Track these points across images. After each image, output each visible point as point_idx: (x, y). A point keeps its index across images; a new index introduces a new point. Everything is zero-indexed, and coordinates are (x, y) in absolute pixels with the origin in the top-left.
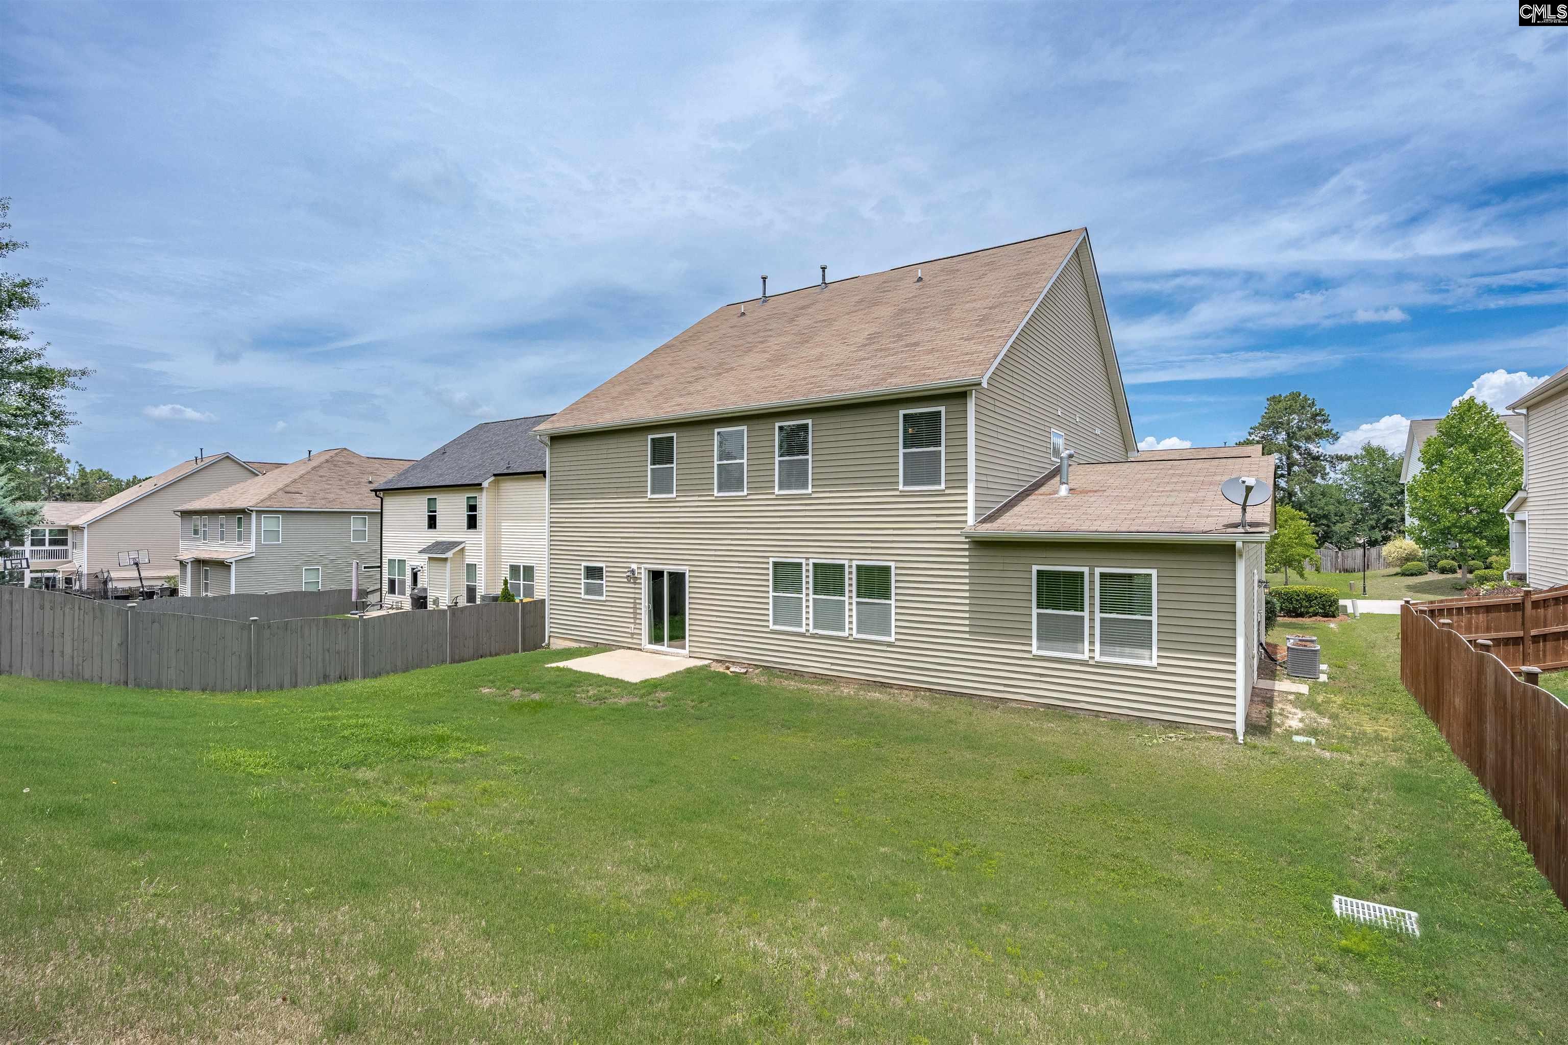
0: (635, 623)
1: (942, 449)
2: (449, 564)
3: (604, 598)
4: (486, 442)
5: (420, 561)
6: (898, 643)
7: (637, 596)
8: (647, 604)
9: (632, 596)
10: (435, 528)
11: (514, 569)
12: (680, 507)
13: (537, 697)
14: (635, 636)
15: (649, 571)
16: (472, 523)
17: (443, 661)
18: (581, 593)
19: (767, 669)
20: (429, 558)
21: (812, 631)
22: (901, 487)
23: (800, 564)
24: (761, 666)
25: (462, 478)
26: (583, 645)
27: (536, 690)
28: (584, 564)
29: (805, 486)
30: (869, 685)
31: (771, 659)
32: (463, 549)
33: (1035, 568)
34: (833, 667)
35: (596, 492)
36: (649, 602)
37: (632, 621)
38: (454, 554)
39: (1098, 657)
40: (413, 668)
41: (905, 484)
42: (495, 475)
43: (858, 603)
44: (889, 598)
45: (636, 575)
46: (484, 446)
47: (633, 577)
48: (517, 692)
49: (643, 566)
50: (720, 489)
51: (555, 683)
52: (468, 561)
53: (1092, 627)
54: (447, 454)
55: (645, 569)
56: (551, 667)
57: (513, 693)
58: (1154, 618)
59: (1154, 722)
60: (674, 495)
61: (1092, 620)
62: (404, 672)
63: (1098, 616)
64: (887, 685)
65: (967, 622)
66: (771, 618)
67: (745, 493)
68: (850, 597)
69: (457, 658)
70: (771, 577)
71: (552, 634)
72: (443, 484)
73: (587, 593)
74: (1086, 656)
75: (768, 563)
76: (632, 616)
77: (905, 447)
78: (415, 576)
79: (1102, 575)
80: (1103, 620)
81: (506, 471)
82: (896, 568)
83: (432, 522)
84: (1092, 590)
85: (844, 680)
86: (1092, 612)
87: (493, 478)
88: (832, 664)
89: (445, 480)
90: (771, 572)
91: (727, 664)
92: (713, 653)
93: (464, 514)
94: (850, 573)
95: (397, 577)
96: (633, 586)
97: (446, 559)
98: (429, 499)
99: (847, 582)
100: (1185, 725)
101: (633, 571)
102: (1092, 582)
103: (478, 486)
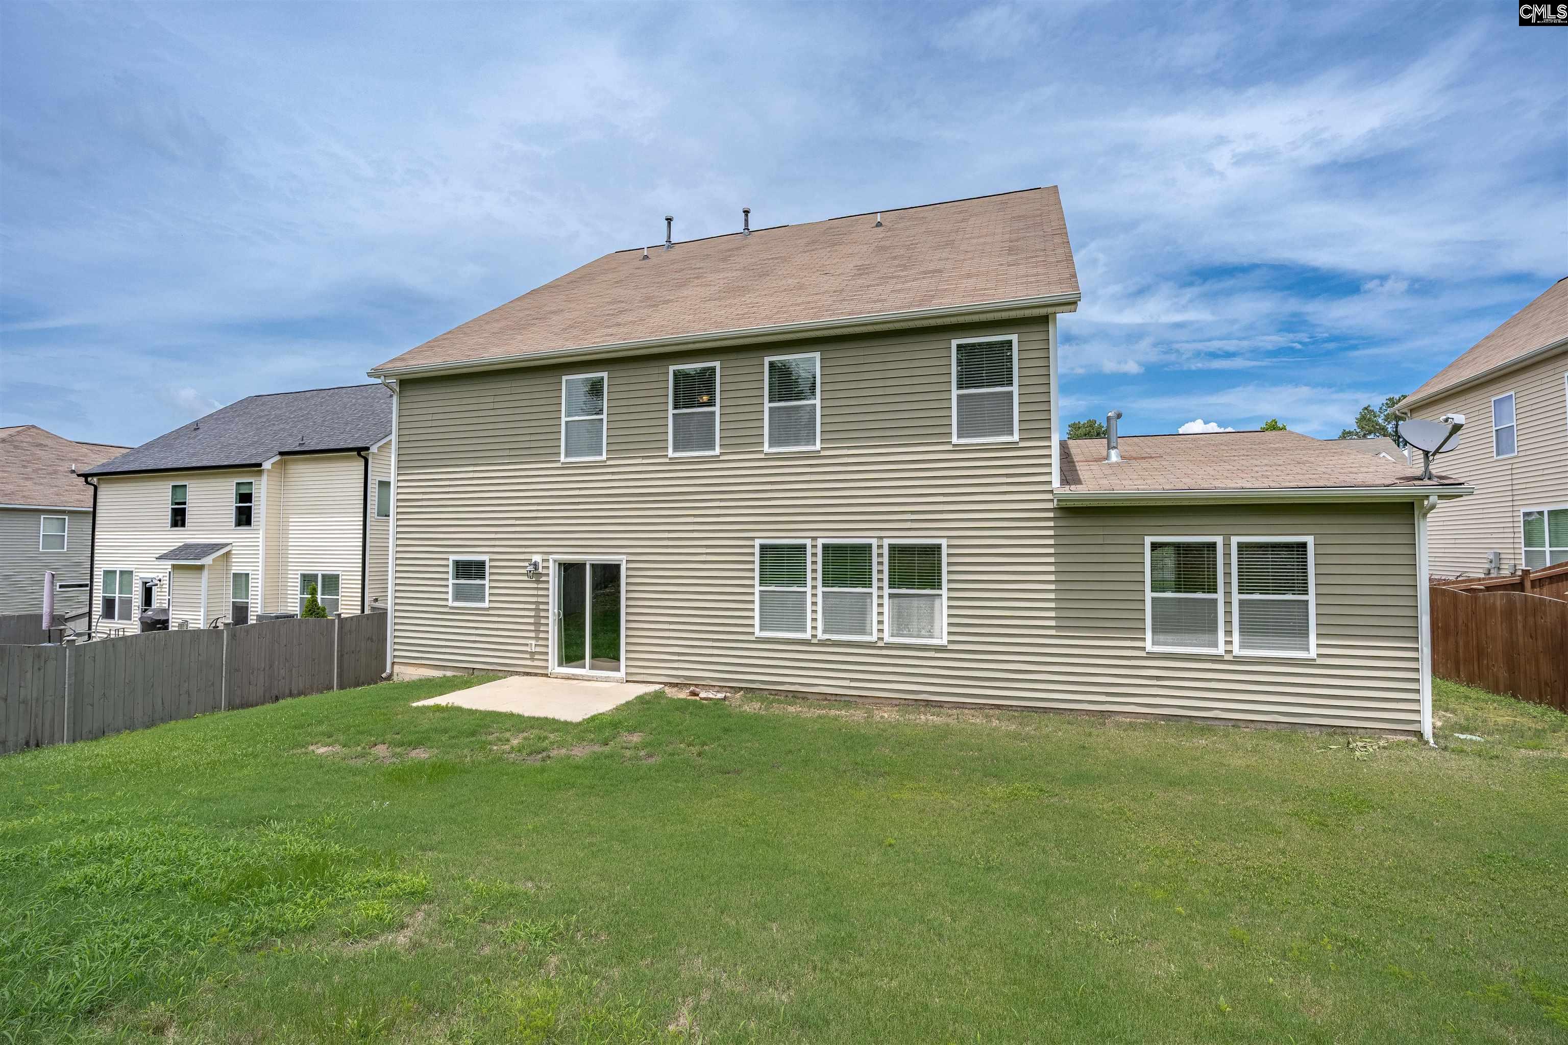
0: (537, 638)
1: (1015, 389)
2: (205, 573)
3: (486, 605)
4: (261, 417)
5: (159, 572)
6: (951, 647)
7: (541, 599)
8: (556, 611)
9: (534, 599)
10: (183, 525)
11: (308, 581)
12: (613, 473)
13: (421, 754)
14: (536, 657)
15: (560, 564)
16: (244, 517)
17: (215, 708)
18: (447, 600)
19: (750, 692)
20: (174, 566)
21: (821, 636)
22: (955, 440)
23: (803, 547)
24: (741, 689)
25: (227, 457)
26: (449, 674)
27: (415, 745)
28: (453, 557)
29: (811, 440)
30: (908, 705)
31: (758, 678)
32: (228, 554)
33: (1148, 540)
34: (853, 684)
35: (475, 457)
36: (559, 608)
37: (533, 635)
38: (214, 560)
39: (1237, 650)
40: (163, 720)
41: (960, 436)
42: (281, 454)
43: (891, 596)
44: (939, 587)
45: (540, 570)
46: (260, 421)
47: (536, 574)
48: (381, 750)
49: (551, 557)
50: (676, 448)
51: (445, 731)
52: (236, 569)
53: (1228, 613)
54: (201, 431)
55: (555, 561)
56: (424, 706)
57: (374, 751)
58: (1311, 597)
59: (1312, 730)
60: (604, 457)
61: (1228, 603)
62: (148, 727)
63: (1236, 597)
64: (934, 704)
65: (1053, 614)
66: (757, 622)
67: (718, 451)
68: (880, 588)
69: (238, 701)
70: (757, 566)
71: (396, 660)
72: (199, 465)
73: (457, 598)
74: (1221, 650)
75: (753, 546)
76: (532, 628)
77: (960, 387)
78: (148, 593)
79: (1241, 547)
80: (1242, 603)
81: (298, 449)
82: (949, 546)
83: (179, 518)
84: (1227, 565)
85: (871, 701)
86: (1228, 593)
87: (278, 458)
88: (852, 680)
89: (202, 460)
90: (757, 558)
91: (692, 688)
92: (665, 673)
93: (231, 505)
94: (880, 555)
95: (117, 595)
96: (535, 585)
97: (201, 568)
98: (174, 487)
99: (875, 568)
100: (1353, 731)
101: (535, 565)
102: (1227, 555)
103: (255, 467)
